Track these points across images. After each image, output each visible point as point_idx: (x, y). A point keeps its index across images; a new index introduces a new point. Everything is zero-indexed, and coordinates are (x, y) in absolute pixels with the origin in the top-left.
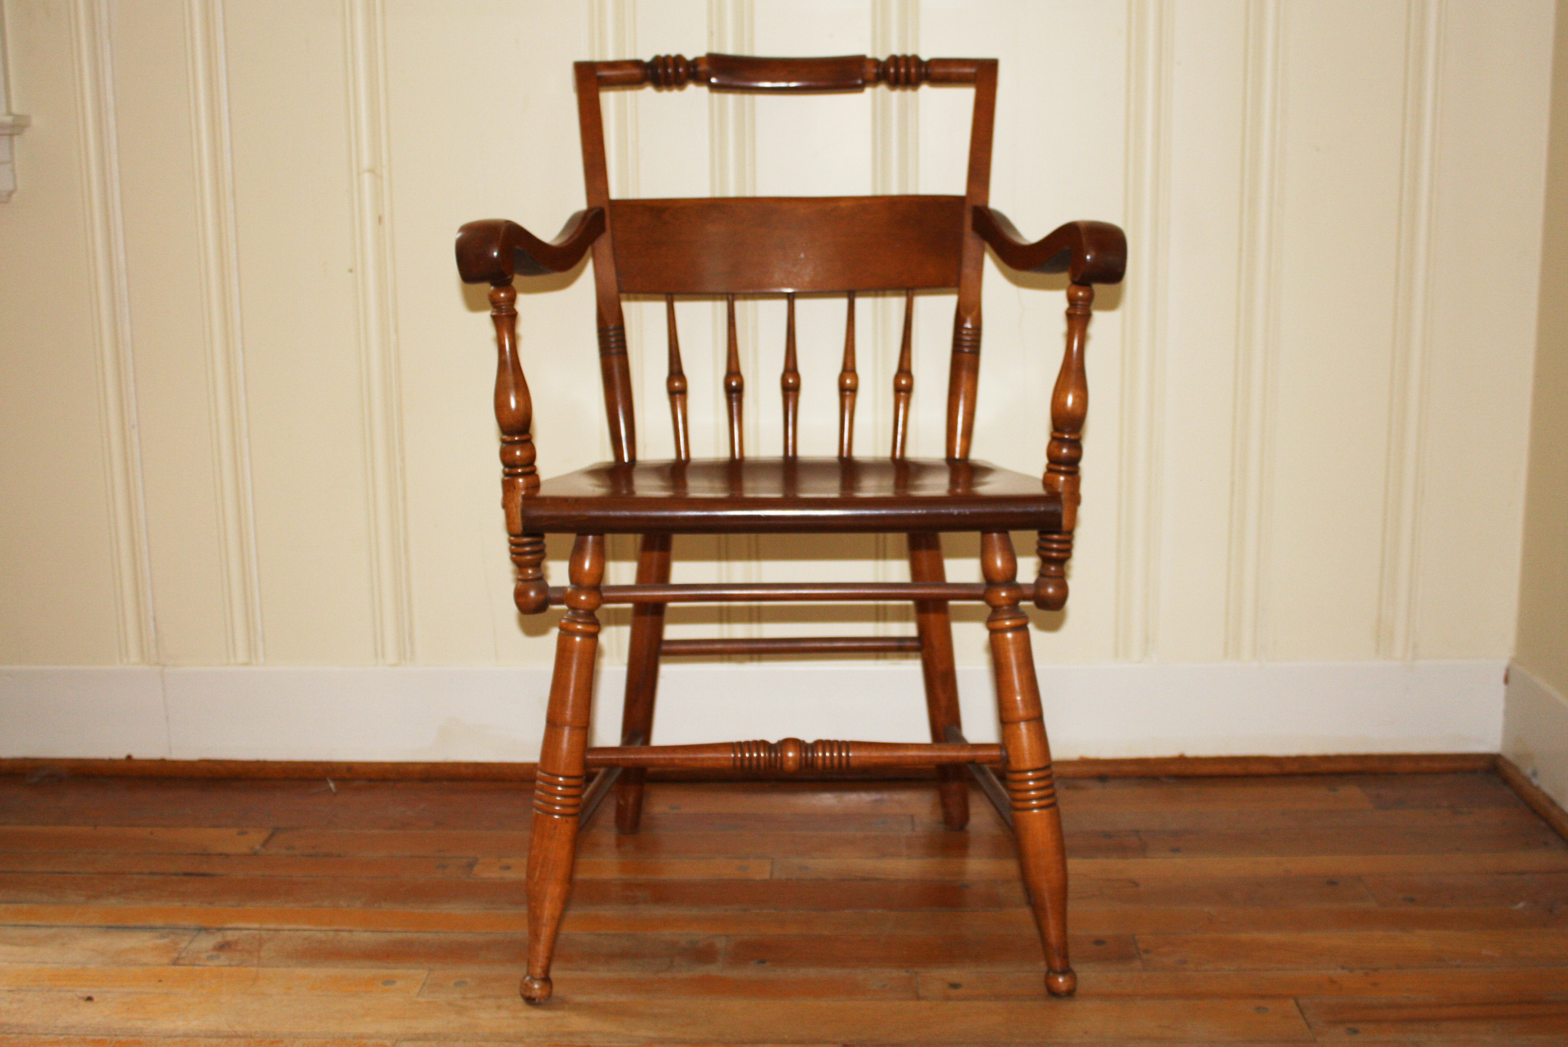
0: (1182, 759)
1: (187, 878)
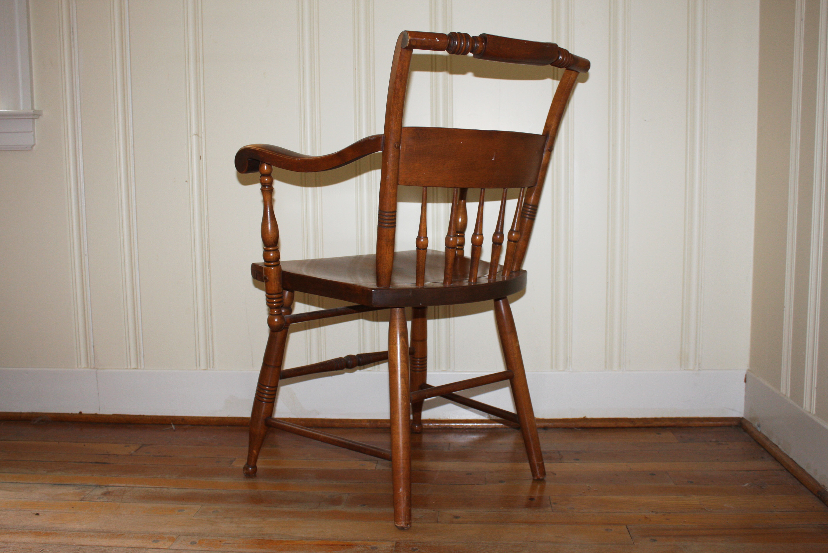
0: (585, 419)
1: (96, 464)
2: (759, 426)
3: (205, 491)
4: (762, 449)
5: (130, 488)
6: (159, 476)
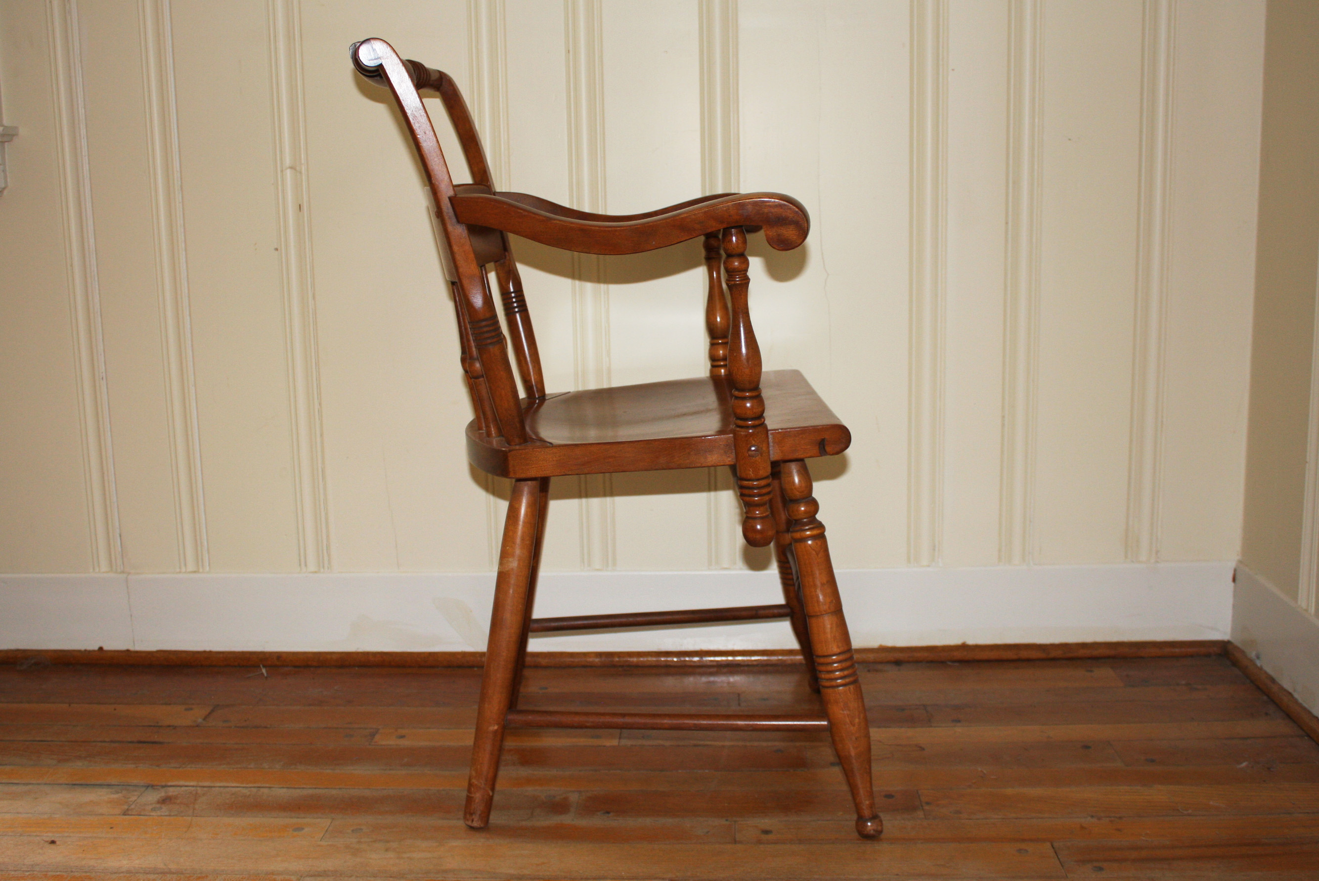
0: (964, 647)
1: (140, 745)
2: (1258, 657)
3: (334, 792)
4: (1265, 698)
5: (205, 789)
6: (252, 766)
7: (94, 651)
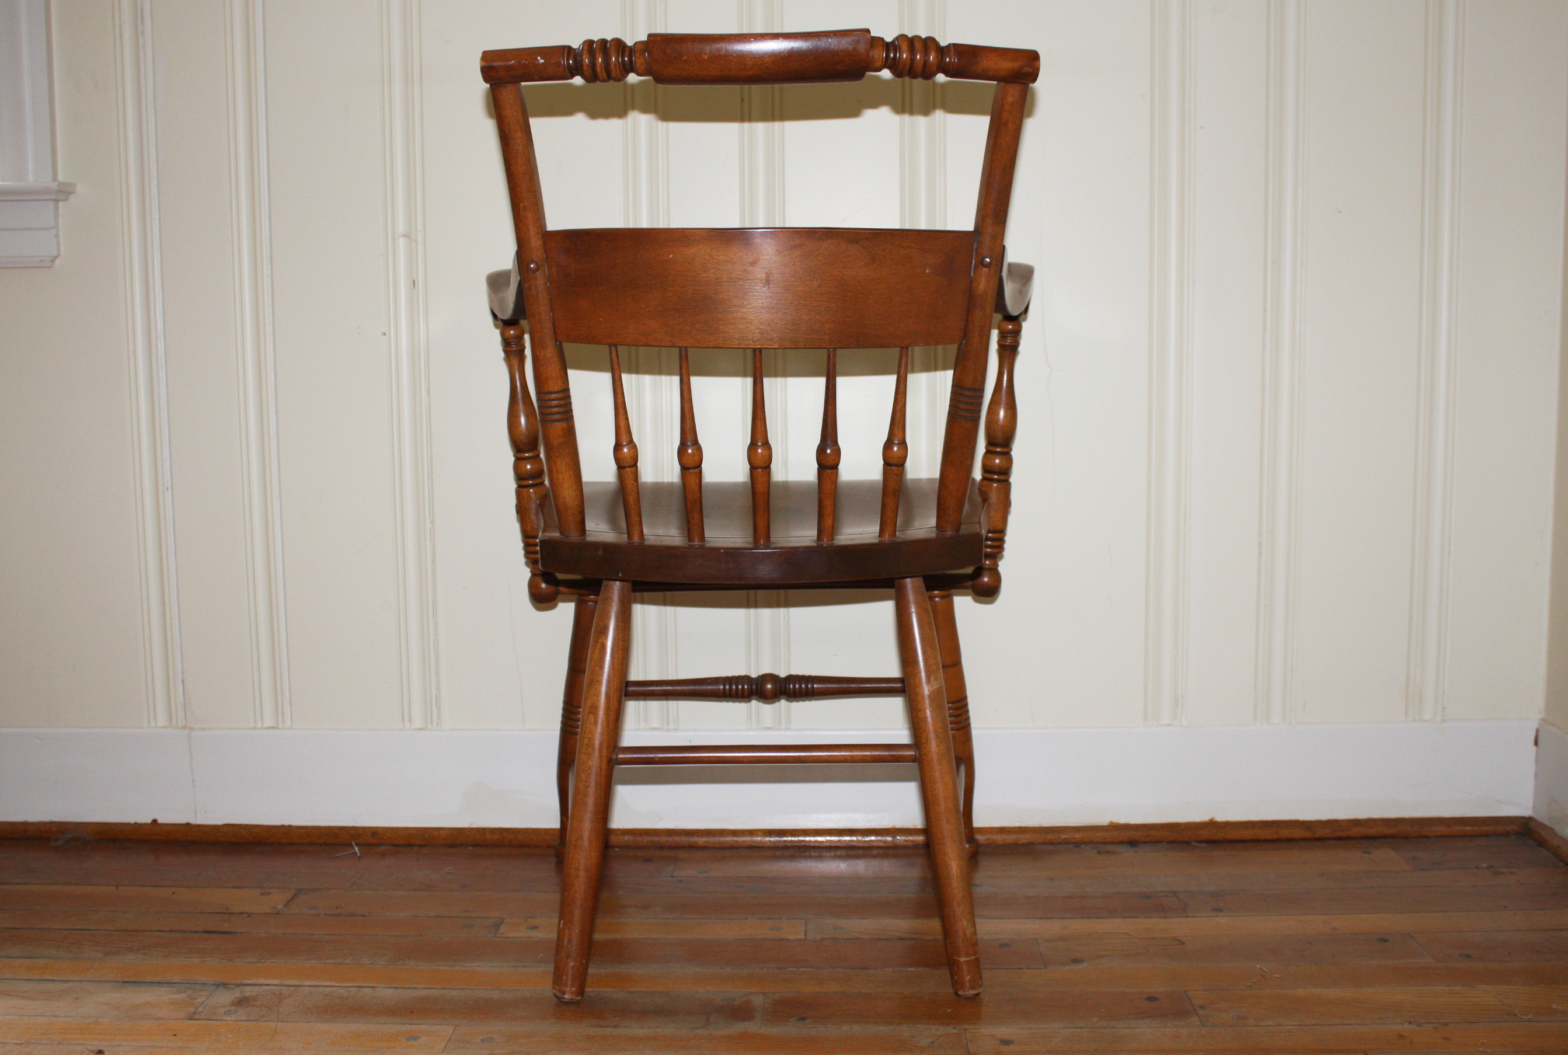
0: (1212, 824)
1: (207, 936)
3: (454, 993)
5: (292, 988)
6: (349, 960)
7: (146, 824)
